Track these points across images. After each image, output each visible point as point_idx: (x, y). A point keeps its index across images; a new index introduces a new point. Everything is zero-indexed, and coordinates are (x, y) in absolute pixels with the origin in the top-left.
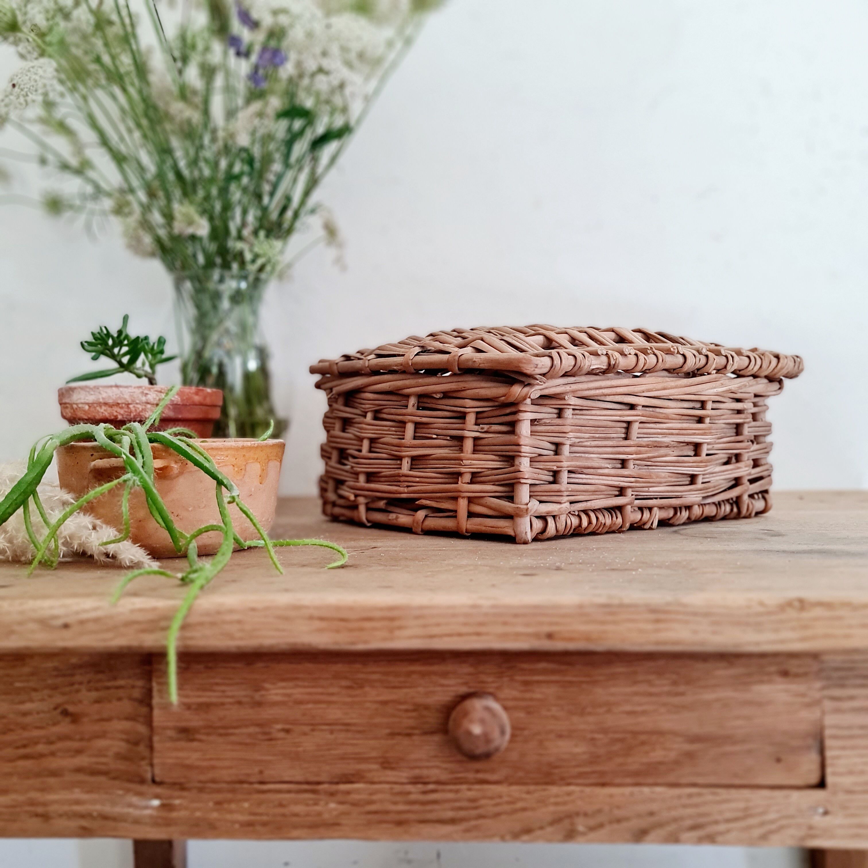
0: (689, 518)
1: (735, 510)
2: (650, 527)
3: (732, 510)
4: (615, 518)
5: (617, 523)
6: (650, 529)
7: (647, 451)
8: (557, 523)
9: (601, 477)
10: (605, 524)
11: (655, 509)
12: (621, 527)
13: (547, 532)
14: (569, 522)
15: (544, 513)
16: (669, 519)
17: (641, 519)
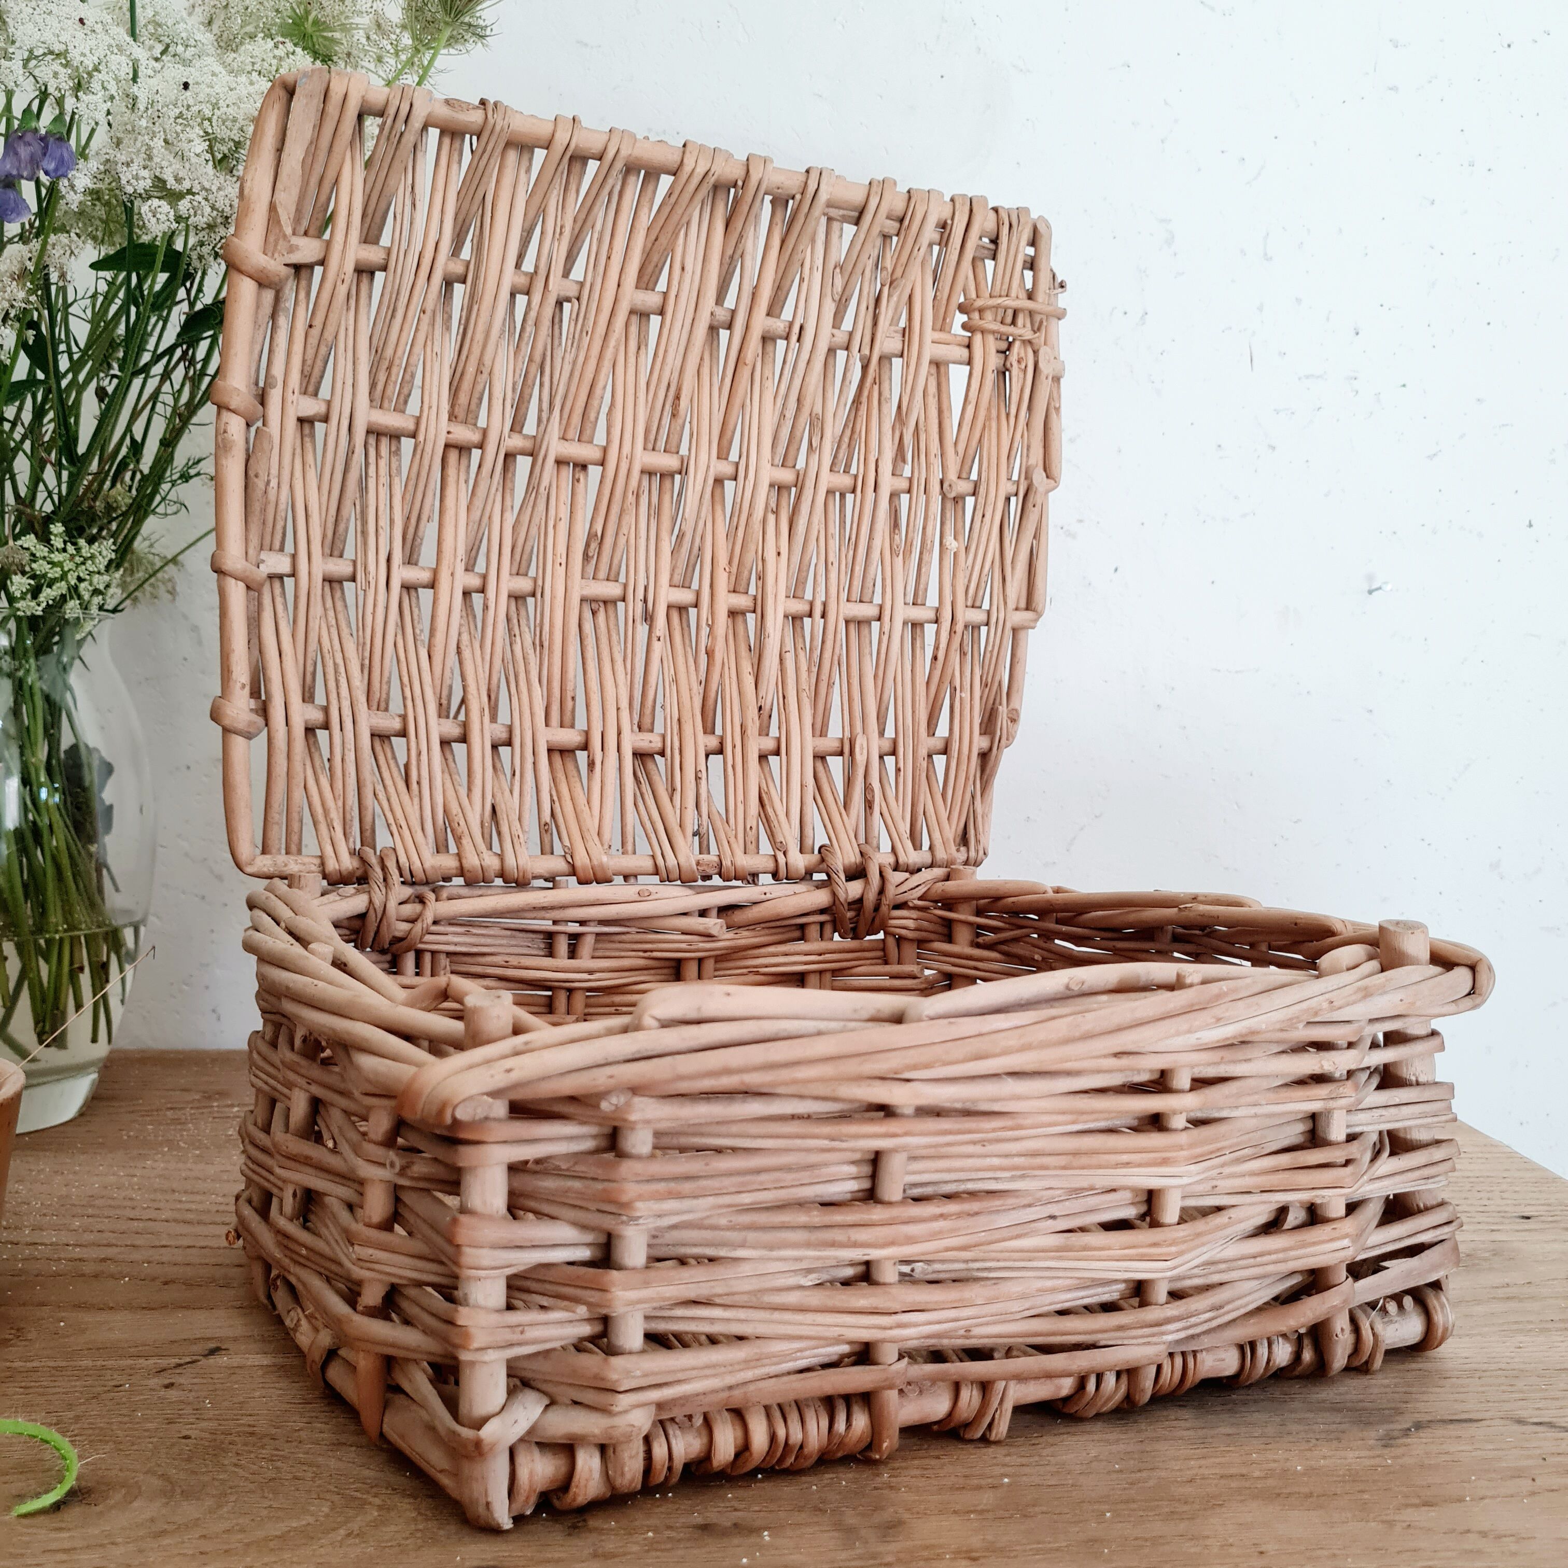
0: (1129, 1398)
1: (1308, 1356)
2: (984, 1435)
3: (1297, 1356)
4: (841, 1425)
5: (847, 1440)
6: (985, 1440)
7: (940, 1232)
8: (610, 1466)
9: (777, 1315)
10: (801, 1447)
11: (1000, 1385)
12: (869, 1447)
13: (573, 1489)
14: (660, 1451)
15: (561, 1438)
16: (1066, 1400)
17: (950, 1414)
